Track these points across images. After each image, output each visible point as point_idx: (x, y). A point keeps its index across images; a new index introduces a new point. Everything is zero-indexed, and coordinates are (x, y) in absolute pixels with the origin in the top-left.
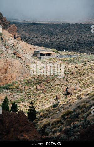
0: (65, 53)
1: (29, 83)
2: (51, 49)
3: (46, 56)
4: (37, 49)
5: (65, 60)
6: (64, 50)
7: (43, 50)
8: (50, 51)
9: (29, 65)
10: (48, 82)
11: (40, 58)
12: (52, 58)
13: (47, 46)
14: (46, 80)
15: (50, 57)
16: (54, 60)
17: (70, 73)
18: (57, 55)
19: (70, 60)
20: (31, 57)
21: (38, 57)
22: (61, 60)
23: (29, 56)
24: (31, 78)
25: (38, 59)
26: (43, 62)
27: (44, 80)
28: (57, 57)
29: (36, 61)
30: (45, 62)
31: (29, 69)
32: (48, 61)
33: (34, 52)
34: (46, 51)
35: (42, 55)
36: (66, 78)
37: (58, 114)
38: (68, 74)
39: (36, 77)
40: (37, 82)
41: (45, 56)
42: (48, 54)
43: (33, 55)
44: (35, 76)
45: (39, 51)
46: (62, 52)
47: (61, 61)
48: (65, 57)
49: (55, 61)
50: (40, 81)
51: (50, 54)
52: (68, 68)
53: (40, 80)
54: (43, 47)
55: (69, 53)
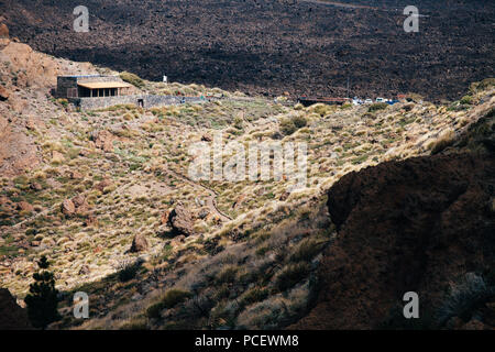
0: (167, 90)
1: (36, 190)
2: (117, 74)
3: (101, 95)
4: (67, 69)
5: (169, 115)
6: (165, 78)
7: (88, 75)
8: (113, 79)
9: (36, 127)
10: (105, 189)
11: (77, 103)
12: (119, 103)
13: (104, 58)
14: (98, 182)
15: (115, 101)
16: (129, 112)
17: (183, 159)
18: (140, 96)
19: (184, 114)
20: (44, 98)
21: (70, 101)
22: (154, 113)
23: (39, 93)
24: (42, 173)
25: (71, 106)
26: (88, 117)
27: (91, 183)
28: (141, 101)
29: (62, 113)
30: (97, 119)
31: (35, 140)
32: (106, 114)
33: (54, 82)
34: (101, 79)
35: (85, 92)
36: (170, 177)
37: (138, 303)
38: (177, 161)
39: (62, 172)
40: (64, 190)
41: (95, 95)
42: (107, 90)
43: (53, 92)
44: (59, 169)
45: (74, 79)
46: (158, 84)
47: (152, 117)
48: (170, 103)
49: (132, 115)
50: (76, 187)
51: (112, 92)
52: (175, 144)
53: (77, 183)
54: (88, 64)
55: (183, 88)
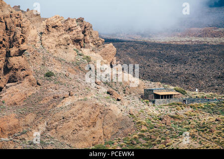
0: (198, 95)
1: (134, 144)
2: (173, 88)
3: (165, 98)
4: (149, 86)
5: (199, 108)
6: (197, 90)
7: (158, 88)
8: (171, 90)
9: (133, 113)
10: (167, 144)
11: (154, 102)
12: (174, 102)
13: (166, 80)
14: (163, 141)
15: (172, 101)
16: (178, 107)
17: (206, 130)
18: (184, 98)
19: (206, 107)
20: (138, 100)
21: (150, 101)
22: (191, 107)
23: (135, 97)
24: (136, 136)
25: (150, 104)
26: (159, 109)
27: (160, 141)
28: (185, 101)
29: (146, 107)
30: (163, 109)
31: (133, 120)
32: (167, 107)
33: (143, 92)
34: (165, 90)
35: (157, 96)
36: (200, 139)
38: (203, 131)
39: (146, 135)
40: (147, 144)
41: (162, 98)
42: (168, 95)
43: (142, 97)
44: (144, 134)
45: (152, 90)
46: (193, 93)
47: (190, 109)
48: (198, 102)
49: (180, 108)
50: (153, 143)
51: (170, 96)
52: (202, 122)
53: (153, 141)
54: (159, 83)
55: (206, 94)
